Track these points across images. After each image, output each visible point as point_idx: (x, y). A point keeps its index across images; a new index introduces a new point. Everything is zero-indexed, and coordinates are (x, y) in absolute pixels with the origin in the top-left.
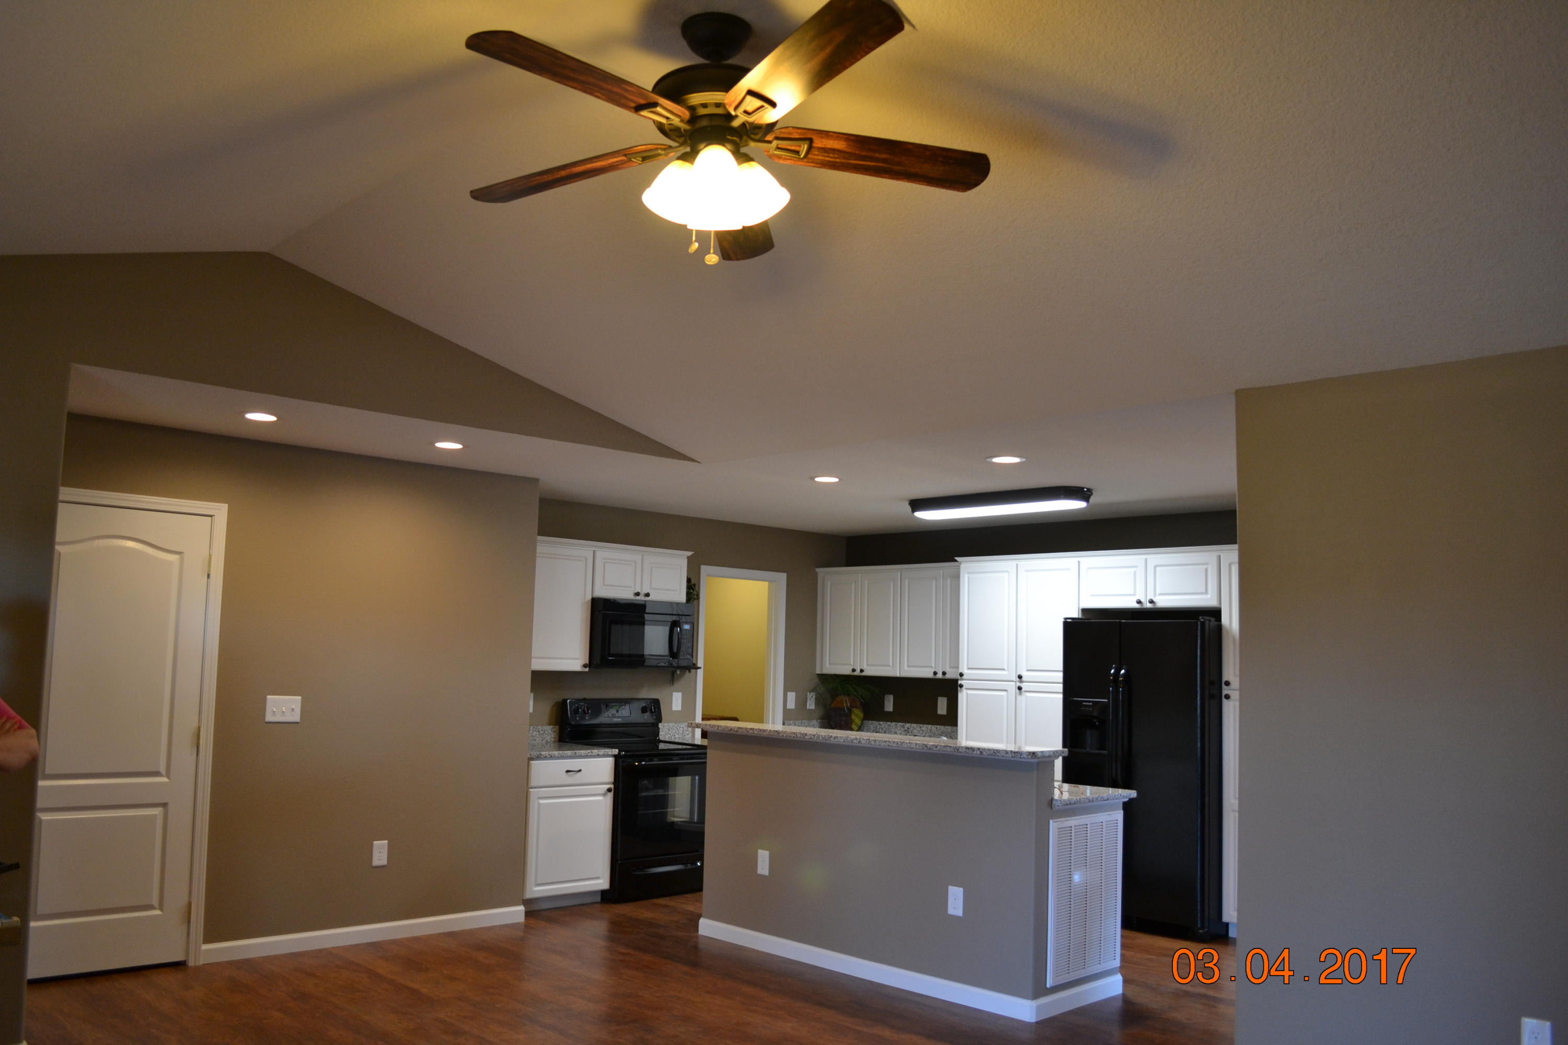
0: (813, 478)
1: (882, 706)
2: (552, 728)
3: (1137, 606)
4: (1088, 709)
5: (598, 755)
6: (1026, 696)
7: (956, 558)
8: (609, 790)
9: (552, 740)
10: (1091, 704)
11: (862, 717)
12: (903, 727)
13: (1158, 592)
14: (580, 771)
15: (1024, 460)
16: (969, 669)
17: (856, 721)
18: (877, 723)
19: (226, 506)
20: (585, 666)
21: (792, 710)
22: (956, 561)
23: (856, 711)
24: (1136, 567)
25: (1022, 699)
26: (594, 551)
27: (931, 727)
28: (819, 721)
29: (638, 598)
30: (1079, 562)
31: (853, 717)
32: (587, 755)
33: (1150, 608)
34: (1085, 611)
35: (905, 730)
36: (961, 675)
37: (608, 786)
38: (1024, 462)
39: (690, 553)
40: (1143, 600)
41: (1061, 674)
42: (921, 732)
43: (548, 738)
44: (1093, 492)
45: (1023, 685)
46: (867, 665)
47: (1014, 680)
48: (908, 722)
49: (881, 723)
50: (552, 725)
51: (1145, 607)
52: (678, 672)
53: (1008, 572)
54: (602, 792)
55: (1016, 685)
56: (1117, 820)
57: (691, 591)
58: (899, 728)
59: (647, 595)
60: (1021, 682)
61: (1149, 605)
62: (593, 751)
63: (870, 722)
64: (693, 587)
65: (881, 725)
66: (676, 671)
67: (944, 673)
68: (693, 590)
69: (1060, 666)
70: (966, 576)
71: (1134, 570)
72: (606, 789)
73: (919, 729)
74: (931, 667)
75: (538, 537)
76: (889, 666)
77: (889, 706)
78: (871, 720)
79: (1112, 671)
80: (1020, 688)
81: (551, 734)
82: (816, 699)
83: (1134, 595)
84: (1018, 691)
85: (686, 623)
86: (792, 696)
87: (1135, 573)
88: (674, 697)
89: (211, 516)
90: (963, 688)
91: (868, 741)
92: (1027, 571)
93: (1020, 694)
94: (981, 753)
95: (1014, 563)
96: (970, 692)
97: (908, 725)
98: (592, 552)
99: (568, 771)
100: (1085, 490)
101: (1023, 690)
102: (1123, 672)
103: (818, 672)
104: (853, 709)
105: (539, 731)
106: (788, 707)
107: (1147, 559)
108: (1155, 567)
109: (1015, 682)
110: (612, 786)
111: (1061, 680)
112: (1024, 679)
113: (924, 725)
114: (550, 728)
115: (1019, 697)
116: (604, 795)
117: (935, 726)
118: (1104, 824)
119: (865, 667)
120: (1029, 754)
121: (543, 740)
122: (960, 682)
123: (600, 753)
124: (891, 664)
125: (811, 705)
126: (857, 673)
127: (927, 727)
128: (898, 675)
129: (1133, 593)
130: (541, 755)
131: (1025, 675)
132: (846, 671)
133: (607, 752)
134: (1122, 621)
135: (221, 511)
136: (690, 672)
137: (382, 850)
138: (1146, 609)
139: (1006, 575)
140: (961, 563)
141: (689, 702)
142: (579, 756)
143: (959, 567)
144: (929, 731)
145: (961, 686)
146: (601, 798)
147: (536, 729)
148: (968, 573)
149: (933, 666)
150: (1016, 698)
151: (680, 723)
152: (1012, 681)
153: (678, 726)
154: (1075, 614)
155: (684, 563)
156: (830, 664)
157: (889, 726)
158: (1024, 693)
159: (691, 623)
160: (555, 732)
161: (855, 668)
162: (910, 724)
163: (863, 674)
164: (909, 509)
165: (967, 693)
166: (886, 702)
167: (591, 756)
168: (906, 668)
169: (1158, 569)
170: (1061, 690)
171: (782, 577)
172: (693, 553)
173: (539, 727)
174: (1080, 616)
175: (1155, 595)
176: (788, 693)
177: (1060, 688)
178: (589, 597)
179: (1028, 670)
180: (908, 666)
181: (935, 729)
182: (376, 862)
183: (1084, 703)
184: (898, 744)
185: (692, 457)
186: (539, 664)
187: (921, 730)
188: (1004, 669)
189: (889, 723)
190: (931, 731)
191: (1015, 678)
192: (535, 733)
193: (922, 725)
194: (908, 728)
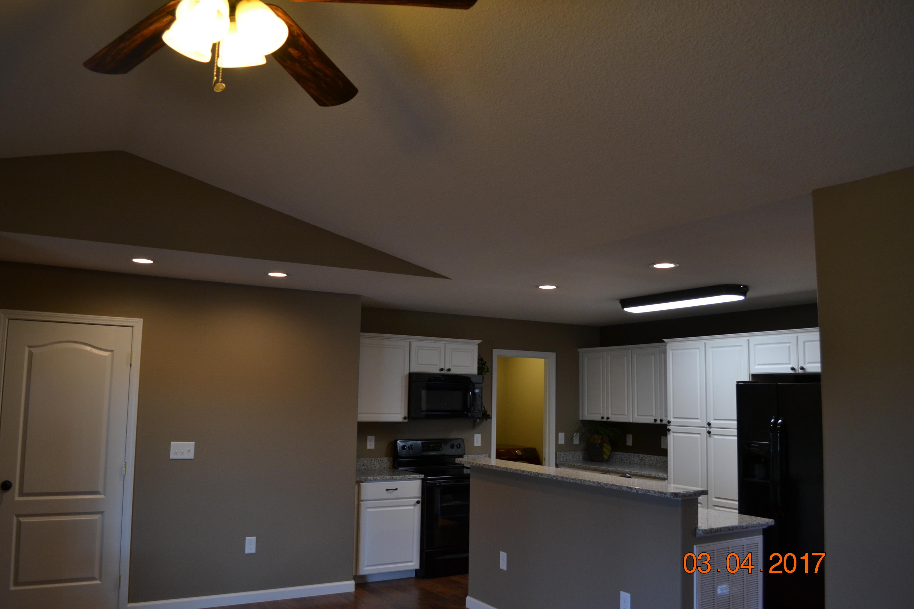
0: (537, 287)
1: (625, 441)
2: (388, 459)
3: (792, 372)
4: (755, 449)
5: (409, 478)
6: (714, 438)
7: (663, 340)
8: (418, 502)
9: (388, 467)
10: (757, 445)
11: (610, 450)
12: (638, 456)
13: (807, 361)
14: (396, 489)
15: (678, 265)
16: (674, 418)
17: (606, 452)
18: (622, 453)
19: (142, 319)
20: (405, 418)
21: (563, 444)
22: (664, 342)
23: (605, 445)
24: (790, 343)
25: (711, 440)
26: (410, 341)
27: (657, 457)
28: (582, 452)
29: (443, 372)
30: (748, 340)
31: (605, 450)
32: (401, 479)
33: (802, 373)
34: (754, 376)
35: (640, 459)
36: (669, 422)
37: (417, 500)
38: (677, 267)
39: (480, 341)
40: (796, 367)
41: (736, 422)
42: (650, 460)
43: (385, 466)
44: (749, 288)
45: (711, 430)
46: (612, 414)
47: (706, 427)
48: (642, 454)
49: (624, 453)
50: (388, 457)
51: (798, 372)
52: (478, 421)
53: (699, 348)
54: (413, 503)
55: (707, 429)
56: (757, 543)
57: (484, 366)
58: (636, 458)
59: (449, 370)
60: (710, 428)
61: (801, 371)
62: (405, 476)
63: (617, 453)
64: (484, 364)
65: (624, 455)
66: (477, 420)
67: (661, 420)
68: (485, 366)
69: (734, 415)
70: (671, 352)
71: (788, 345)
72: (416, 501)
73: (649, 458)
74: (653, 416)
75: (361, 333)
76: (625, 415)
77: (629, 442)
78: (618, 452)
79: (772, 421)
80: (709, 432)
81: (387, 463)
82: (580, 437)
83: (789, 364)
84: (708, 434)
85: (478, 388)
86: (562, 435)
87: (789, 347)
88: (475, 439)
89: (132, 327)
90: (671, 432)
91: (562, 478)
92: (712, 347)
93: (710, 436)
94: (637, 491)
95: (702, 342)
96: (675, 434)
97: (641, 456)
98: (409, 343)
99: (387, 490)
100: (742, 286)
101: (712, 433)
102: (780, 421)
103: (581, 419)
104: (604, 444)
105: (378, 461)
106: (560, 442)
107: (798, 336)
108: (805, 342)
109: (706, 428)
110: (420, 499)
111: (736, 427)
112: (712, 426)
113: (652, 456)
114: (386, 459)
115: (709, 439)
116: (414, 505)
117: (660, 456)
118: (745, 547)
119: (610, 416)
120: (671, 494)
121: (381, 467)
122: (668, 427)
123: (410, 477)
124: (626, 414)
125: (576, 441)
126: (605, 420)
127: (654, 457)
128: (631, 421)
129: (788, 362)
130: (367, 479)
131: (712, 422)
132: (598, 418)
133: (416, 476)
134: (779, 383)
135: (138, 323)
136: (487, 420)
137: (252, 543)
138: (799, 374)
139: (698, 351)
140: (667, 343)
141: (486, 441)
142: (395, 479)
143: (665, 346)
144: (655, 460)
145: (669, 430)
146: (412, 507)
147: (376, 460)
148: (672, 350)
149: (654, 414)
150: (707, 439)
151: (479, 455)
152: (704, 427)
153: (479, 456)
154: (746, 378)
155: (475, 349)
156: (588, 413)
157: (630, 456)
158: (712, 436)
159: (480, 388)
160: (390, 461)
161: (604, 416)
162: (643, 455)
163: (609, 420)
164: (620, 306)
165: (673, 436)
166: (627, 439)
167: (404, 479)
168: (636, 416)
169: (806, 343)
170: (736, 434)
171: (553, 356)
172: (482, 341)
173: (379, 458)
174: (751, 380)
175: (805, 364)
176: (559, 433)
177: (735, 432)
178: (407, 372)
179: (715, 419)
180: (638, 415)
181: (660, 459)
182: (247, 551)
183: (752, 445)
184: (581, 481)
185: (446, 276)
186: (364, 418)
187: (650, 459)
188: (698, 419)
189: (629, 454)
190: (657, 460)
191: (705, 425)
192: (376, 462)
193: (651, 456)
194: (642, 458)
